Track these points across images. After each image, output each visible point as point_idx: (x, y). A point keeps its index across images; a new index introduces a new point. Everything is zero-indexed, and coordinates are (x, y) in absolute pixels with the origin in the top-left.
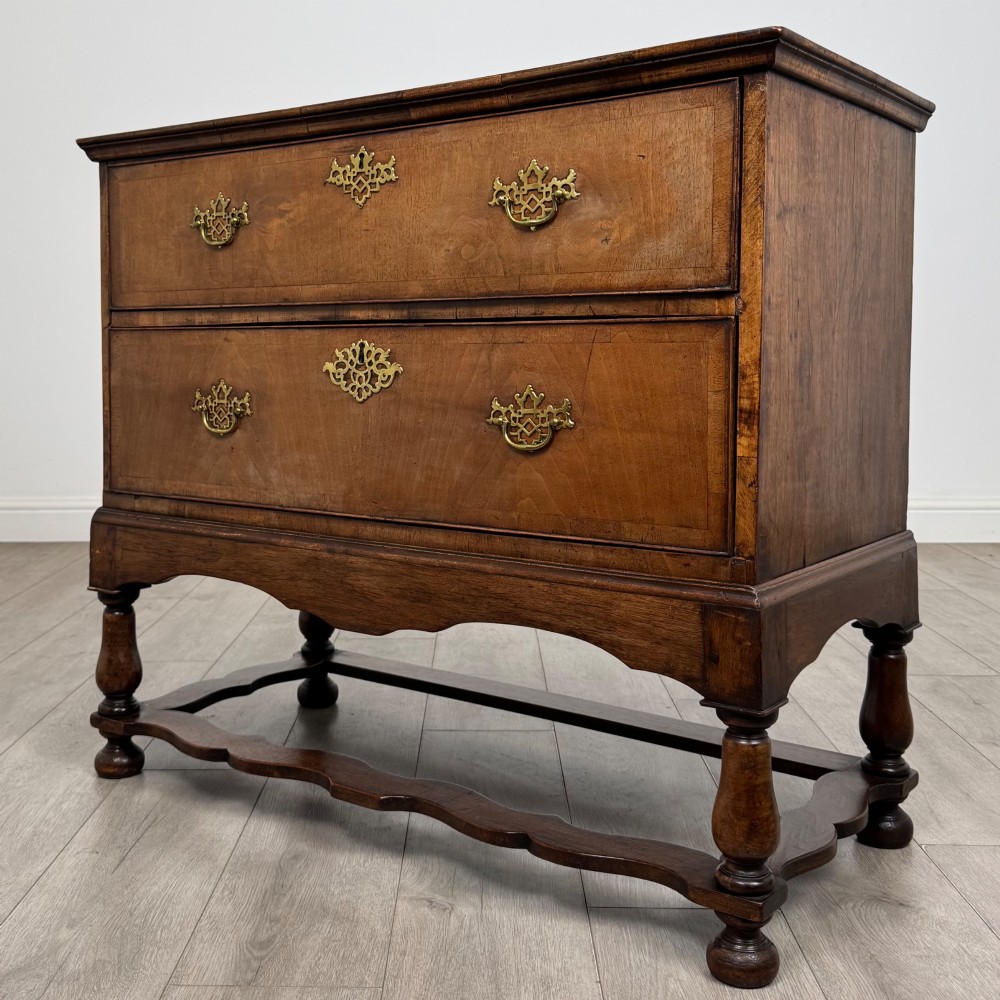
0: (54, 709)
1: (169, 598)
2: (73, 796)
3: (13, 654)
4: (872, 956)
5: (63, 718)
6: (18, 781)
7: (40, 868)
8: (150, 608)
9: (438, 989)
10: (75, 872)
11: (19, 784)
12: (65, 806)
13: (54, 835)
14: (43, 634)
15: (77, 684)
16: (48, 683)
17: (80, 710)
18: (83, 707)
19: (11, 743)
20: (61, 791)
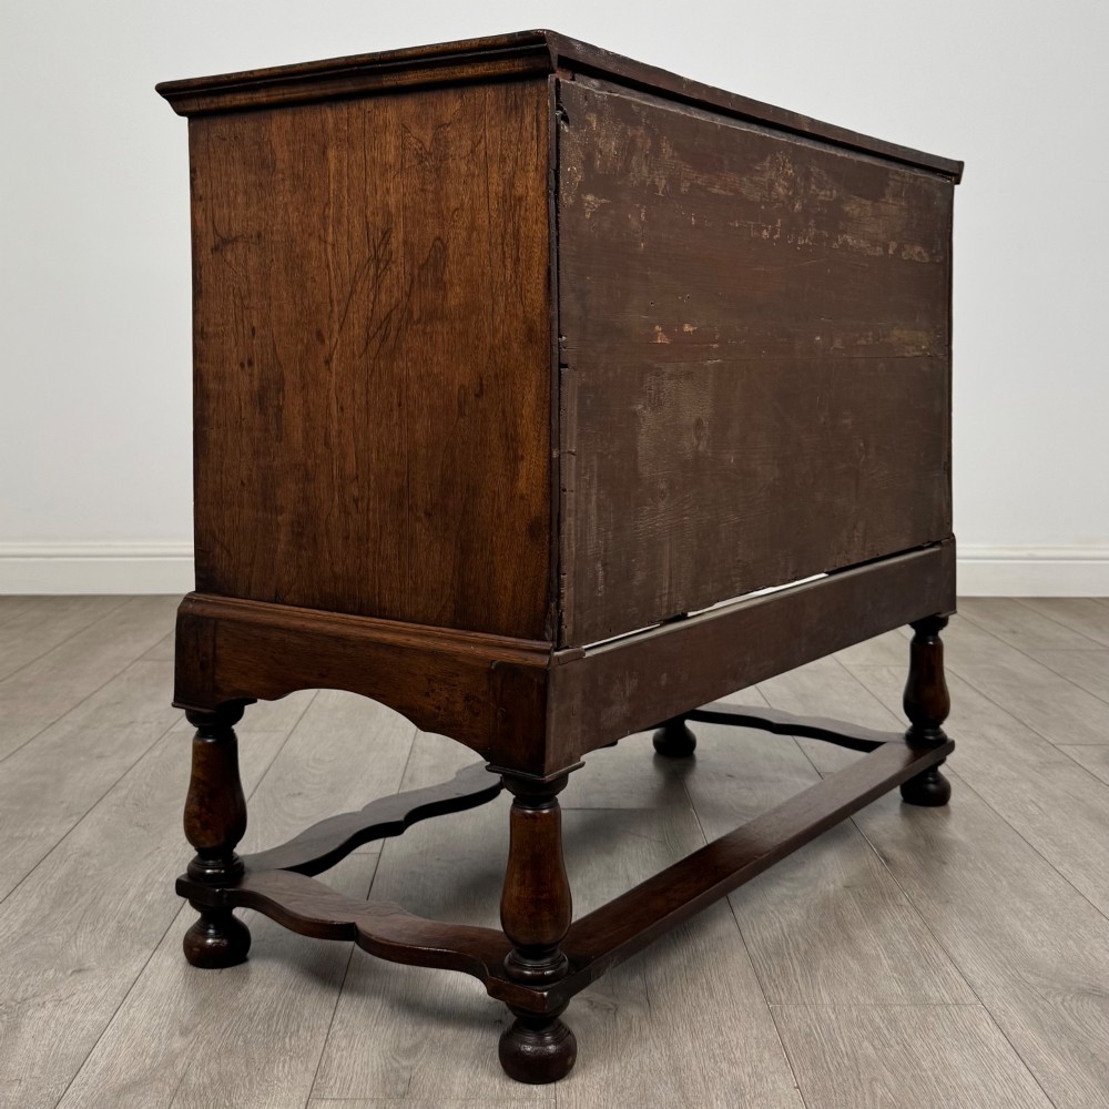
0: (114, 786)
2: (157, 885)
3: (53, 723)
4: (1093, 1055)
5: (126, 797)
6: (88, 869)
7: (134, 969)
9: (618, 1099)
11: (90, 873)
12: (149, 898)
13: (143, 931)
14: (82, 701)
15: (134, 758)
16: (100, 757)
17: (144, 787)
19: (71, 826)
20: (141, 880)
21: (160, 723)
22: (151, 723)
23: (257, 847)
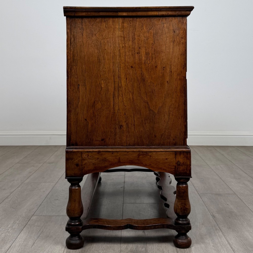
0: (7, 197)
1: (40, 163)
2: (16, 224)
5: (10, 200)
7: (8, 246)
8: (34, 166)
10: (19, 247)
13: (11, 236)
15: (13, 190)
16: (4, 189)
17: (15, 198)
18: (16, 197)
20: (12, 223)
21: (21, 180)
22: (19, 180)
23: (44, 214)
